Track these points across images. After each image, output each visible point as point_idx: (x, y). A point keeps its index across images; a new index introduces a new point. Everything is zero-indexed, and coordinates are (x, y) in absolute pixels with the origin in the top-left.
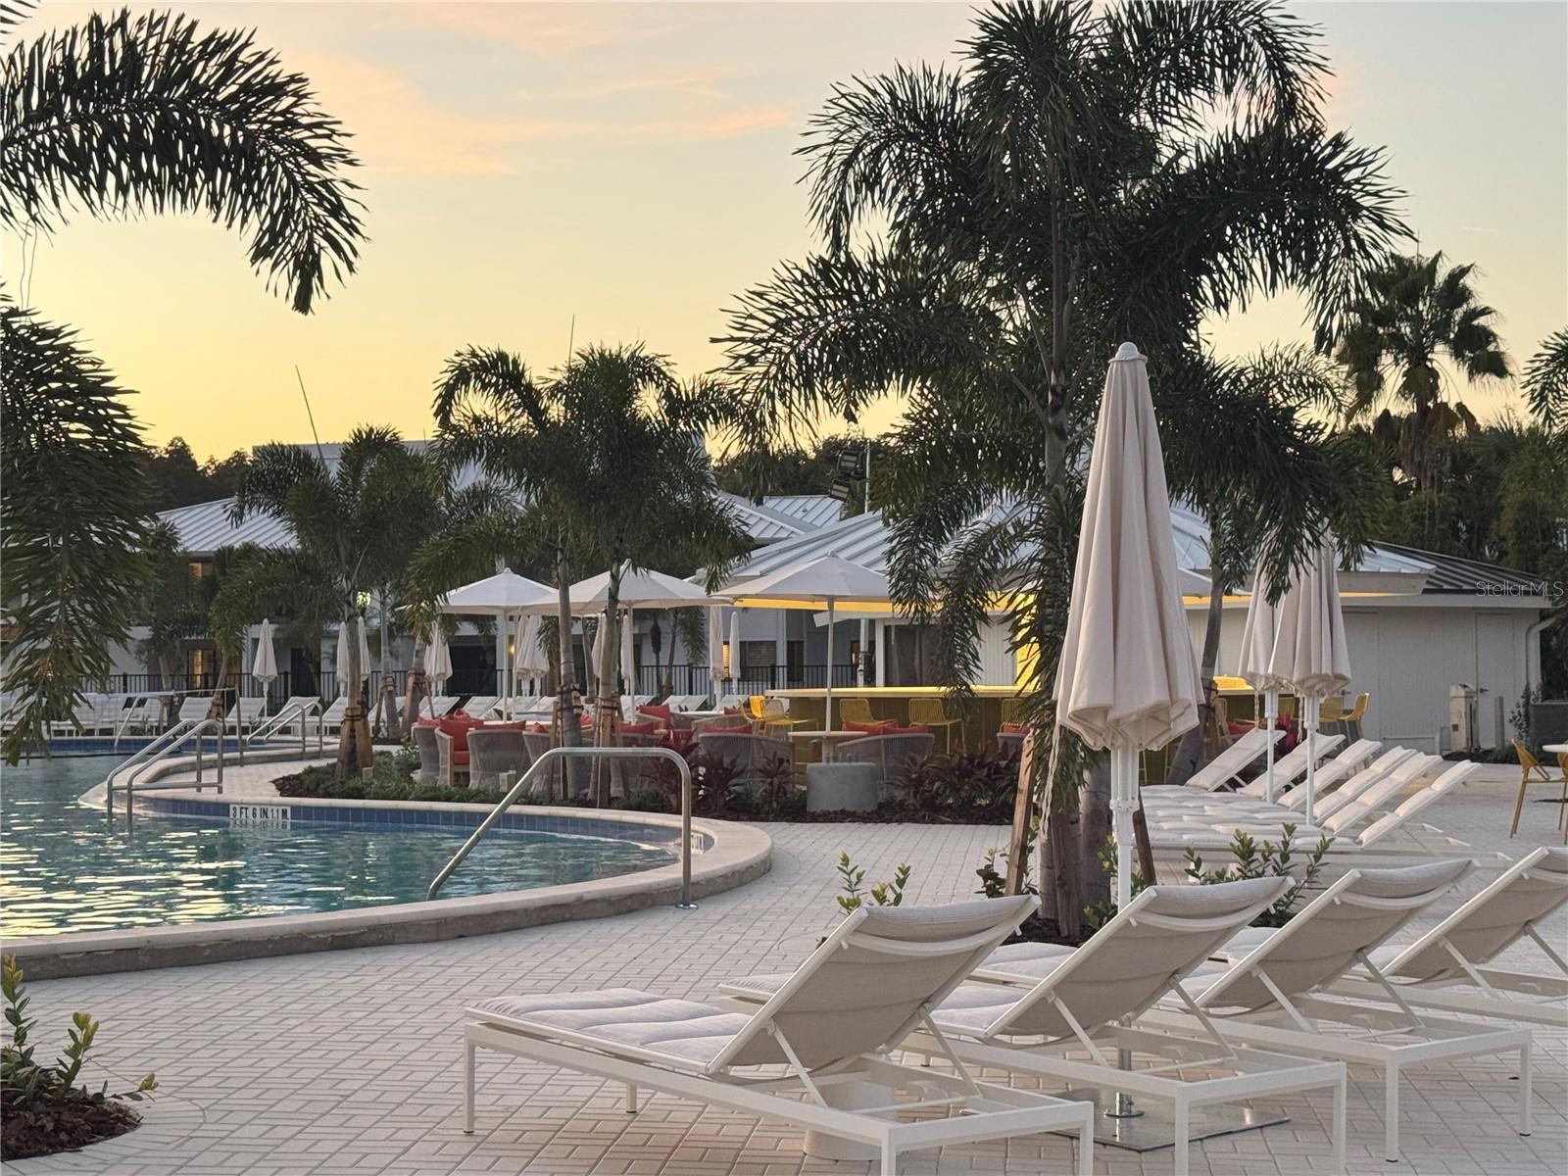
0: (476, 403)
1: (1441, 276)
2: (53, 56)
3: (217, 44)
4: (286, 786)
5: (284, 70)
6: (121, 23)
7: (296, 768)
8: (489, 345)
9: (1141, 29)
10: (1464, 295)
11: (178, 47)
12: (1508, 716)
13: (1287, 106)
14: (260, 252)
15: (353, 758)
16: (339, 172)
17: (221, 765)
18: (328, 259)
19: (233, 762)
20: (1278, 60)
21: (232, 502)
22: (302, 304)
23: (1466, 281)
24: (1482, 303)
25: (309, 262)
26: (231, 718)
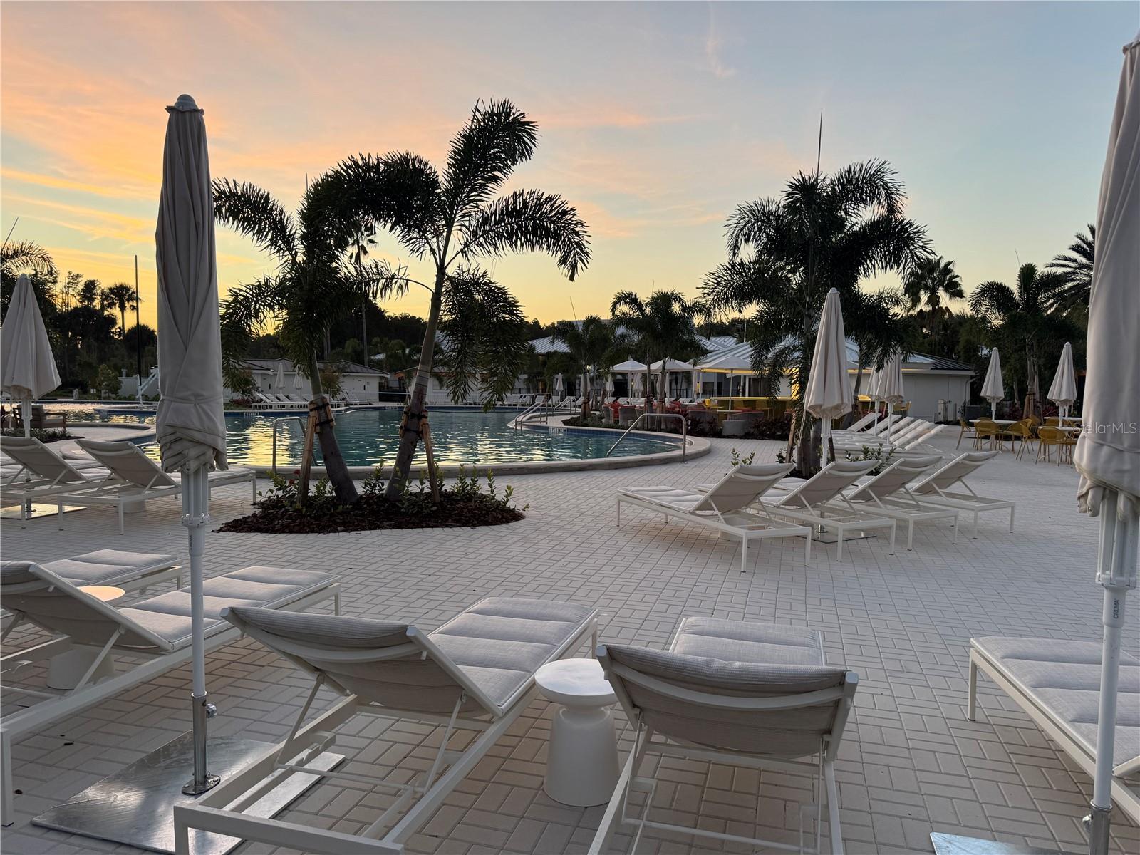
0: (623, 308)
1: (942, 265)
2: (503, 204)
3: (550, 199)
4: (566, 422)
5: (569, 207)
6: (522, 194)
8: (627, 290)
9: (842, 184)
10: (950, 271)
11: (538, 200)
12: (958, 410)
13: (891, 209)
14: (561, 263)
15: (585, 415)
16: (584, 238)
17: (547, 416)
18: (580, 264)
19: (550, 415)
20: (889, 194)
22: (572, 278)
23: (951, 266)
24: (956, 274)
25: (574, 266)
26: (550, 402)
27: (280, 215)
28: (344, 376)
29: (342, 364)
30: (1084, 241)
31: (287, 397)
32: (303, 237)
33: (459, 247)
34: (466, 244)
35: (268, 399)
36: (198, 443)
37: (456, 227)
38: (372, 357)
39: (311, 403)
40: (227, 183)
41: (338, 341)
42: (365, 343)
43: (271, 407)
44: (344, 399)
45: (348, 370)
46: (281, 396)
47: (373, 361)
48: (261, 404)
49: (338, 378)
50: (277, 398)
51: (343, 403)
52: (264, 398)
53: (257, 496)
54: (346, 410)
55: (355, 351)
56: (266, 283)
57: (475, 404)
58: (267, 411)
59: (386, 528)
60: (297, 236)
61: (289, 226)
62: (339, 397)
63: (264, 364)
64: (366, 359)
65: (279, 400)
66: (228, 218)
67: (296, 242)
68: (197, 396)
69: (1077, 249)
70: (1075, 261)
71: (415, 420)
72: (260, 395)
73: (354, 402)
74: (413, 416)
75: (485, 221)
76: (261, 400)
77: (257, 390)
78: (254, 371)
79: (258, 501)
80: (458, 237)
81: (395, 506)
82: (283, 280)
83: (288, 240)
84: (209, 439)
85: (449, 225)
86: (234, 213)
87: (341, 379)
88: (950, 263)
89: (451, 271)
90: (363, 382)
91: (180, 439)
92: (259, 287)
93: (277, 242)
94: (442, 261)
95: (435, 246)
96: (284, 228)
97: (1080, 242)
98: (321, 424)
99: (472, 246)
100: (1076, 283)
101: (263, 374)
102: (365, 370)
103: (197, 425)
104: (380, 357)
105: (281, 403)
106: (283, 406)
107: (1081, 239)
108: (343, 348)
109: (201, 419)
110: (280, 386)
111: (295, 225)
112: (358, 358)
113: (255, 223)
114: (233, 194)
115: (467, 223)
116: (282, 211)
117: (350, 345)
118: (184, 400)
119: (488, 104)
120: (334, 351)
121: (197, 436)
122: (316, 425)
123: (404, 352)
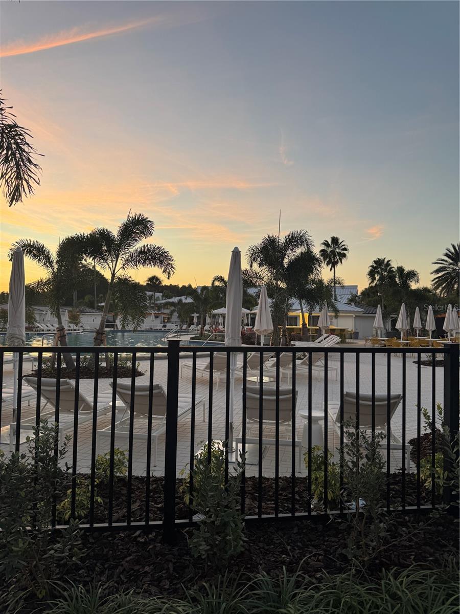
2: (139, 250)
3: (158, 248)
4: (191, 338)
5: (166, 250)
6: (147, 246)
7: (194, 336)
11: (154, 248)
14: (163, 272)
16: (172, 262)
17: (180, 335)
18: (171, 272)
19: (182, 335)
20: (307, 245)
21: (185, 296)
22: (168, 278)
23: (390, 262)
24: (392, 266)
25: (169, 273)
26: (190, 328)
27: (48, 253)
28: (83, 314)
29: (82, 308)
30: (450, 252)
31: (52, 325)
32: (57, 262)
33: (121, 266)
34: (124, 265)
35: (42, 326)
36: (18, 338)
37: (119, 259)
38: (99, 304)
39: (57, 328)
40: (27, 241)
41: (81, 296)
42: (96, 297)
43: (43, 330)
44: (82, 327)
45: (85, 311)
46: (49, 325)
47: (99, 306)
48: (38, 329)
49: (79, 315)
50: (47, 326)
51: (81, 329)
52: (40, 326)
53: (34, 367)
54: (82, 332)
55: (90, 301)
56: (41, 281)
57: (151, 329)
58: (41, 332)
59: (85, 378)
60: (54, 261)
61: (52, 257)
62: (79, 325)
63: (41, 308)
64: (96, 305)
65: (48, 327)
66: (27, 254)
67: (54, 264)
68: (18, 326)
69: (447, 255)
70: (446, 261)
71: (100, 335)
72: (38, 324)
73: (87, 328)
74: (99, 333)
75: (132, 256)
76: (38, 327)
77: (36, 322)
78: (36, 312)
79: (34, 369)
80: (120, 263)
81: (90, 370)
82: (49, 280)
83: (51, 263)
84: (20, 337)
85: (117, 257)
86: (30, 253)
87: (81, 316)
88: (389, 261)
89: (117, 275)
90: (93, 318)
91: (13, 337)
92: (39, 282)
93: (46, 264)
94: (114, 271)
95: (111, 266)
96: (49, 258)
97: (448, 252)
98: (61, 337)
99: (126, 265)
100: (446, 272)
101: (40, 313)
102: (94, 311)
103: (18, 334)
104: (103, 304)
105: (48, 328)
106: (50, 330)
107: (448, 251)
108: (84, 299)
109: (19, 332)
110: (49, 320)
111: (54, 257)
112: (91, 305)
113: (38, 256)
114: (30, 245)
115: (124, 257)
116: (49, 252)
117: (87, 298)
118: (15, 327)
119: (134, 214)
120: (79, 301)
121: (18, 336)
122: (59, 337)
123: (114, 302)
